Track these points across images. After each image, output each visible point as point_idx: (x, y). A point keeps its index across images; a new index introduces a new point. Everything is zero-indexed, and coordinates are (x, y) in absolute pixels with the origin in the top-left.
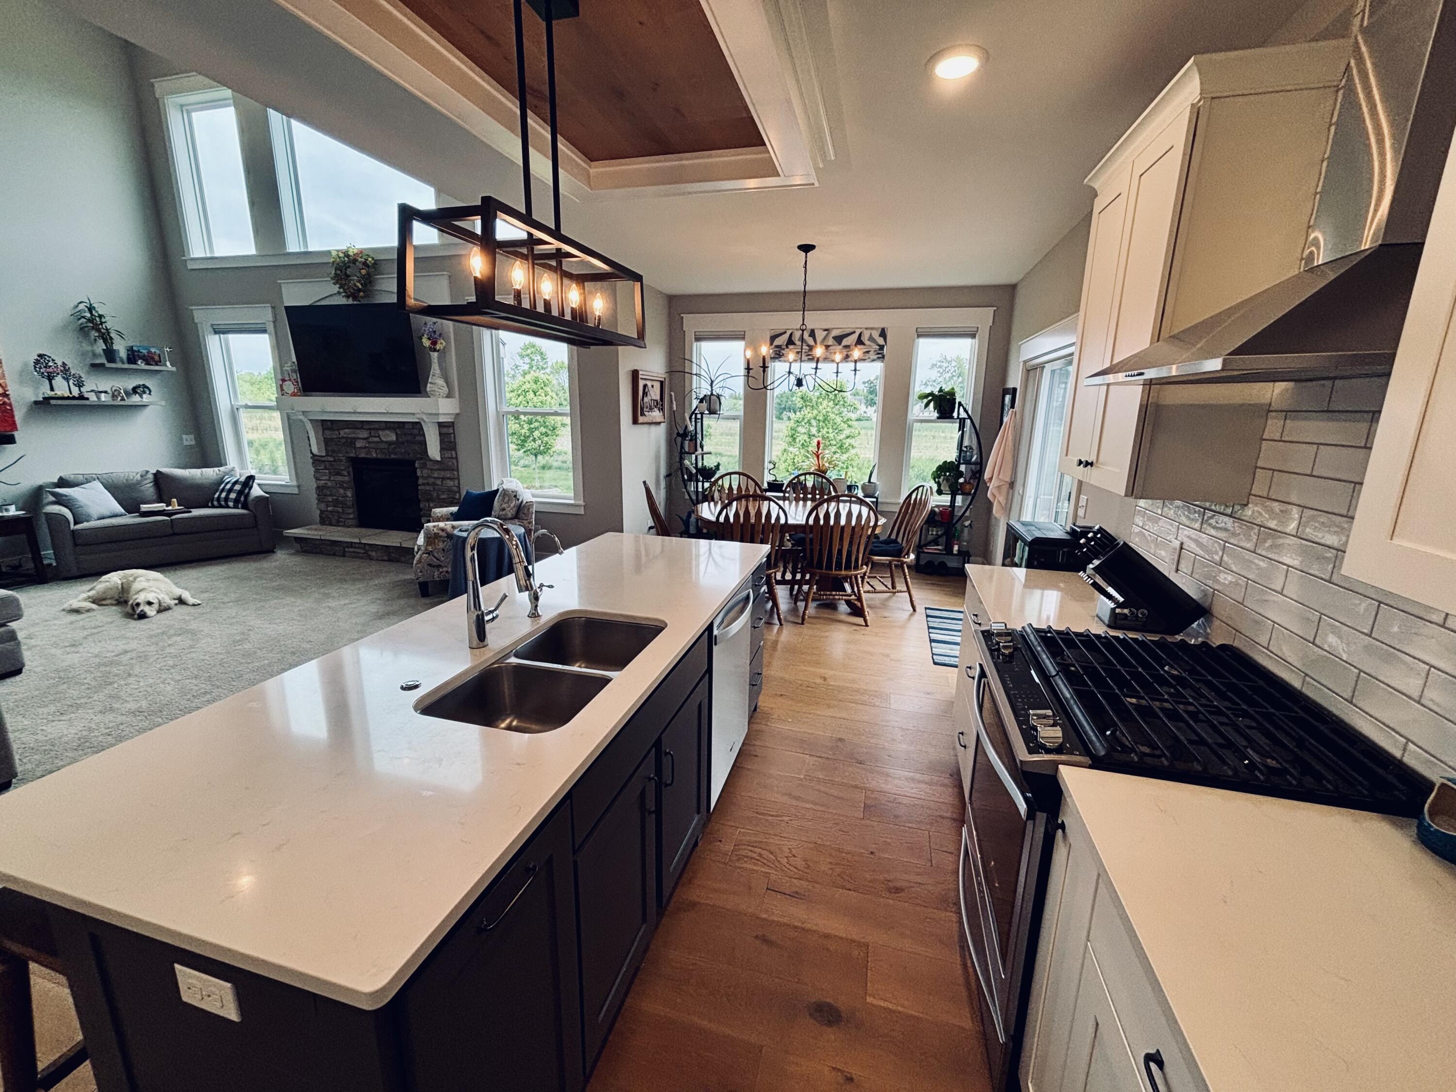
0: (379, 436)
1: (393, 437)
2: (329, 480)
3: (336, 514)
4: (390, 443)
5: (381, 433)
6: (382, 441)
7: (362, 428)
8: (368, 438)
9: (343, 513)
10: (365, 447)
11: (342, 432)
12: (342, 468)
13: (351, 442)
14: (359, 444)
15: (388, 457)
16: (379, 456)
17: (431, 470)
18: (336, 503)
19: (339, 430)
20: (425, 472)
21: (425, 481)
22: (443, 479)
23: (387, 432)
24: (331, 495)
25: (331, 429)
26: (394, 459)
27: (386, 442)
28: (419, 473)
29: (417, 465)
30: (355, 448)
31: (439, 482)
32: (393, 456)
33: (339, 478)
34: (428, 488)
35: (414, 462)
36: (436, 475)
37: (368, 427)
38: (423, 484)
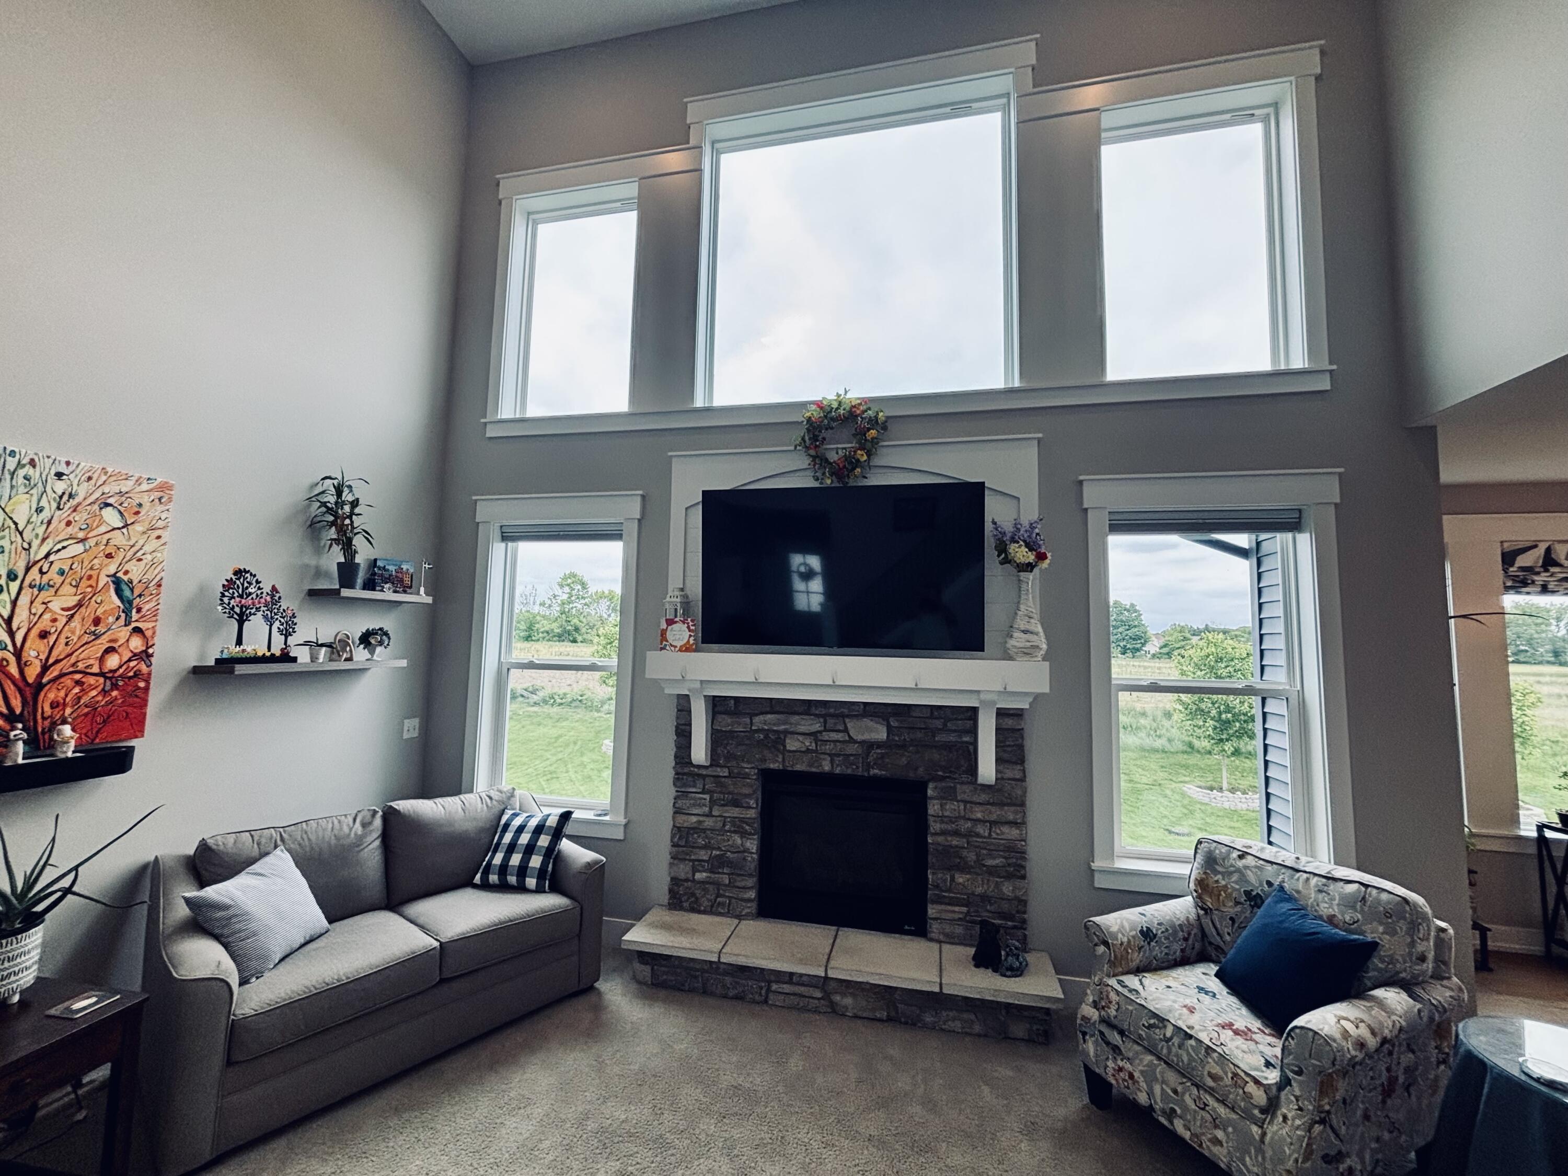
0: (846, 730)
1: (880, 733)
2: (710, 815)
3: (711, 887)
4: (870, 745)
5: (850, 724)
6: (852, 740)
7: (807, 713)
8: (820, 732)
9: (731, 885)
10: (808, 751)
11: (756, 720)
12: (746, 791)
13: (775, 741)
14: (792, 744)
15: (860, 772)
16: (838, 771)
17: (965, 802)
18: (716, 864)
19: (752, 716)
20: (951, 808)
21: (949, 827)
22: (993, 823)
23: (867, 722)
24: (705, 847)
25: (735, 713)
26: (875, 777)
27: (862, 743)
28: (933, 808)
29: (930, 792)
30: (785, 751)
31: (982, 830)
32: (875, 771)
33: (734, 812)
34: (955, 842)
35: (923, 786)
36: (979, 815)
37: (823, 711)
38: (943, 833)
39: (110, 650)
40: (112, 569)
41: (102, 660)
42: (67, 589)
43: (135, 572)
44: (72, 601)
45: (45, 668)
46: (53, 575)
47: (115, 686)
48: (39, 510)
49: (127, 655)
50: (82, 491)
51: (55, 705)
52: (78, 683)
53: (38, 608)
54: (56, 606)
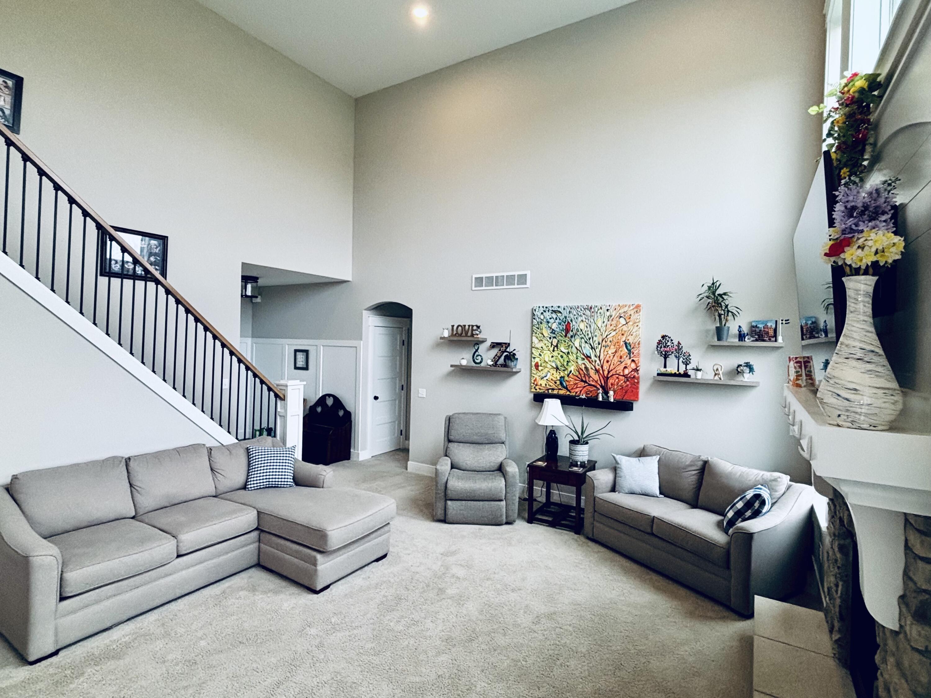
39: (625, 368)
40: (624, 339)
41: (623, 370)
42: (612, 347)
43: (631, 340)
44: (614, 351)
45: (609, 372)
46: (608, 342)
47: (628, 380)
48: (604, 322)
49: (631, 370)
50: (613, 314)
51: (612, 384)
52: (617, 378)
53: (606, 353)
54: (610, 352)
